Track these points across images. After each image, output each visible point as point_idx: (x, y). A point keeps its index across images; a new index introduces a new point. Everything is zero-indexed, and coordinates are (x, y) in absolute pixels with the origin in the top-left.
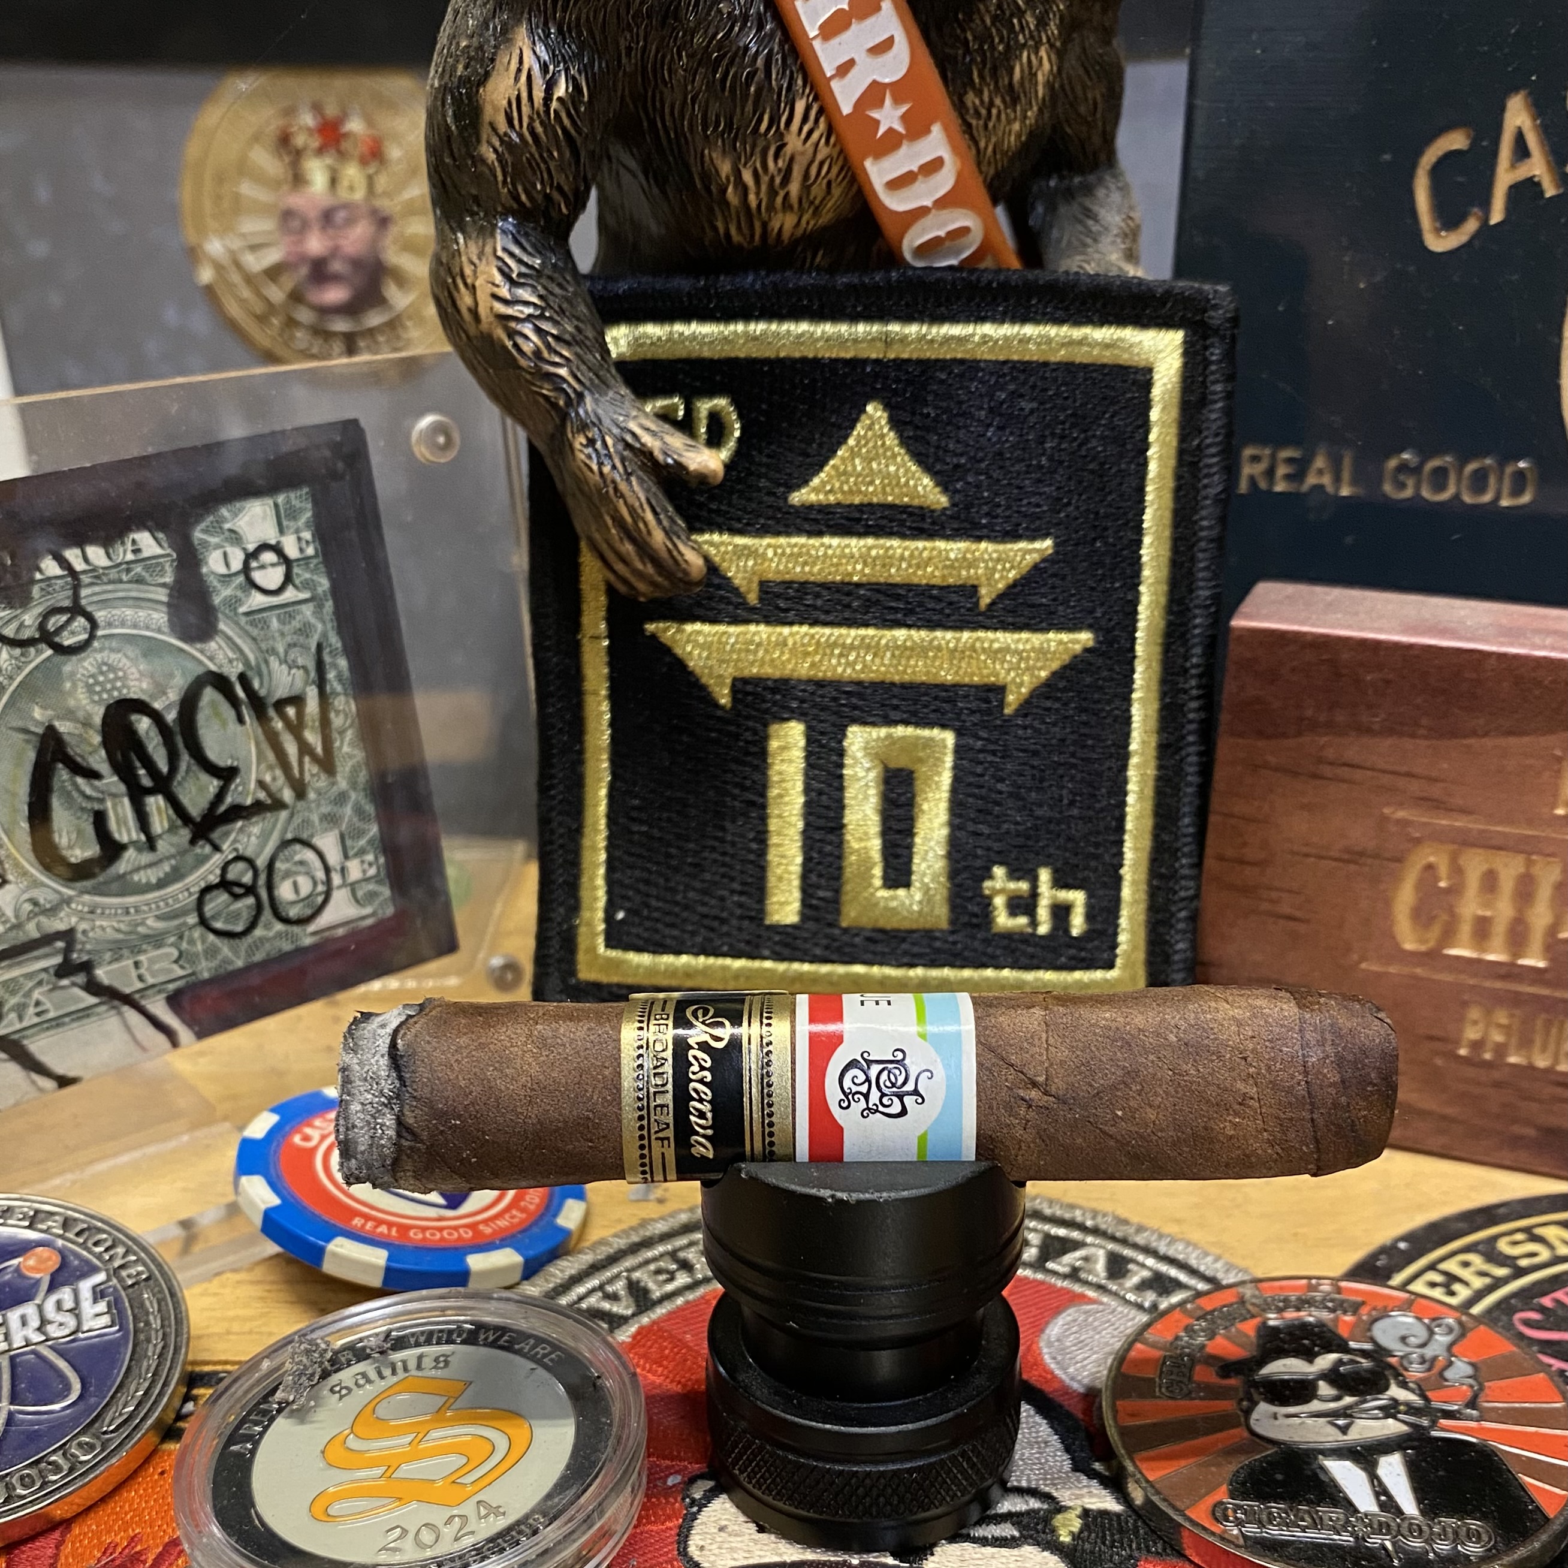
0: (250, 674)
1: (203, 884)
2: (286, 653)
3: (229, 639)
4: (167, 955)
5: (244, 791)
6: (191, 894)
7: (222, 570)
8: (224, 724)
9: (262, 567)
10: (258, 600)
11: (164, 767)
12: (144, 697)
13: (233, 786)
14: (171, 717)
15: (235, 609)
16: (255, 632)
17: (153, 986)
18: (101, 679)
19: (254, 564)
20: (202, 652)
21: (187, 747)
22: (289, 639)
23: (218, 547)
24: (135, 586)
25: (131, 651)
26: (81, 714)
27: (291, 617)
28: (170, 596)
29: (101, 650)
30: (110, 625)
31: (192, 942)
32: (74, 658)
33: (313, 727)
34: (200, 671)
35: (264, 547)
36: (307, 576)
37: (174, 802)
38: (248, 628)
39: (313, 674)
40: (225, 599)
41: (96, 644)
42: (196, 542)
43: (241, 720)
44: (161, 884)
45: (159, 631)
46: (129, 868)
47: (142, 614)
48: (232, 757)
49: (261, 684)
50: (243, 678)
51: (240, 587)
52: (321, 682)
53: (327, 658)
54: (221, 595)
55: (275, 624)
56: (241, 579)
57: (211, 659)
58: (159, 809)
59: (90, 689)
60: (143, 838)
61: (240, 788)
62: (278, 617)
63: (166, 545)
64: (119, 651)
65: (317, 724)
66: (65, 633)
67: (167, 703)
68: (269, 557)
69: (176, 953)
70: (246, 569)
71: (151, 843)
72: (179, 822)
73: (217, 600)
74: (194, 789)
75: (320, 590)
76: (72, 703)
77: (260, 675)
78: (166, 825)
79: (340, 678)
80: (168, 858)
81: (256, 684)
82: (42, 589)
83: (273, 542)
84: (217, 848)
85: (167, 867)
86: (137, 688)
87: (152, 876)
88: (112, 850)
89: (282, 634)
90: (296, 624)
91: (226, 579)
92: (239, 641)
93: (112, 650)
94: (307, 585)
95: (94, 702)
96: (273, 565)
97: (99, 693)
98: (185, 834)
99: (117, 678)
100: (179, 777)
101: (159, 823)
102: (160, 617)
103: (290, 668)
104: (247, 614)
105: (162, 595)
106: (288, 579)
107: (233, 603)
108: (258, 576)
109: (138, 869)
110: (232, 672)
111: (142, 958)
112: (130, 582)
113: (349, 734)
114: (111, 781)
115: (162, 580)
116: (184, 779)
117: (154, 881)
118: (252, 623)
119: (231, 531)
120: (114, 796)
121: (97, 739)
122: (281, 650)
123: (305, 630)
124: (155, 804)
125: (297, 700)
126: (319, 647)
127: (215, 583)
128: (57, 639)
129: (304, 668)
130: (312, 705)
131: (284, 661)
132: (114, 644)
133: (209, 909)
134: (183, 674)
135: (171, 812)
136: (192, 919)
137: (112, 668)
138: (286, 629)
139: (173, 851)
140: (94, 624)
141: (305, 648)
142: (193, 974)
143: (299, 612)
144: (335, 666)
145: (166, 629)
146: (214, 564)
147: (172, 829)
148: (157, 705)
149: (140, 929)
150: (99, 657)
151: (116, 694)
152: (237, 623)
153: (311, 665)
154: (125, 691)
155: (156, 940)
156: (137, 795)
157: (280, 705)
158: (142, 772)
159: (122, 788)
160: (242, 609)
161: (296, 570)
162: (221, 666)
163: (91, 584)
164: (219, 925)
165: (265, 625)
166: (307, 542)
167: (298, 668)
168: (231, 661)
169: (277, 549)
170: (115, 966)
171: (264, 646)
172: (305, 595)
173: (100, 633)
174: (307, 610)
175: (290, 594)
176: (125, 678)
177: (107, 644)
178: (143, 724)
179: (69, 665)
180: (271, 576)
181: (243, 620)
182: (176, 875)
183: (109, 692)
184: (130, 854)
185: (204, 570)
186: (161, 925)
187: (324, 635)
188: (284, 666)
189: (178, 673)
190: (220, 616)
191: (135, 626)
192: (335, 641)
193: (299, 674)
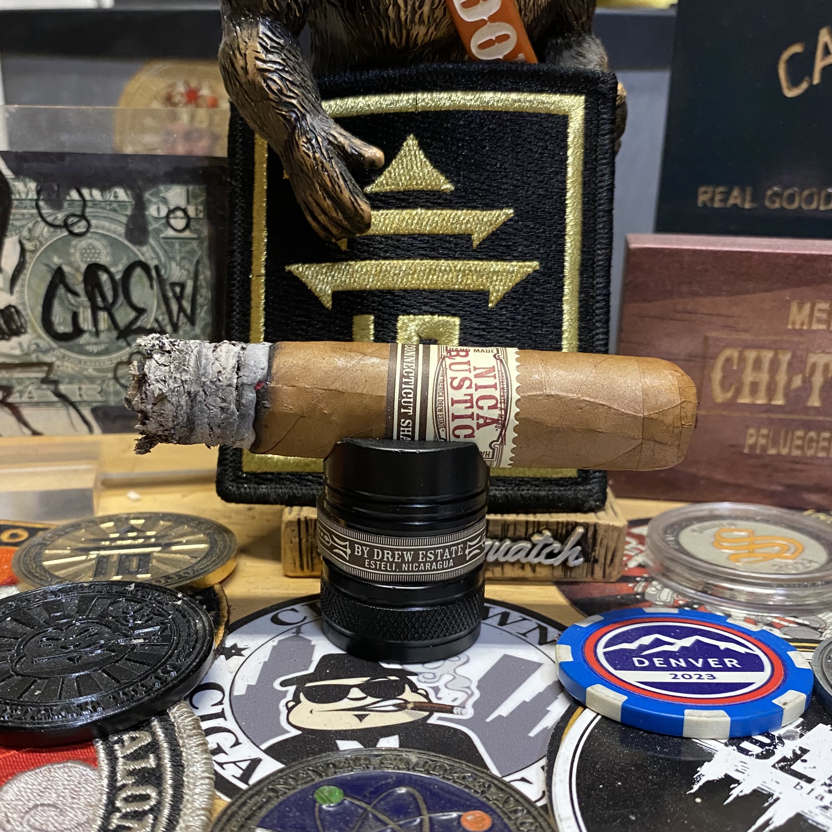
0: (160, 267)
1: (119, 360)
2: (181, 261)
3: (153, 248)
4: (95, 389)
5: (148, 321)
6: (112, 363)
7: (155, 214)
8: (144, 287)
9: (175, 218)
10: (170, 233)
11: (110, 299)
12: (107, 264)
13: (142, 318)
14: (118, 277)
15: (159, 235)
16: (167, 247)
17: (85, 402)
18: (88, 251)
19: (172, 216)
20: (139, 250)
21: (124, 293)
22: (183, 254)
23: (155, 203)
24: (111, 213)
25: (105, 242)
26: (75, 265)
27: (186, 244)
28: (128, 221)
29: (91, 238)
30: (97, 227)
31: (108, 386)
32: (78, 239)
33: (187, 300)
34: (137, 259)
35: (178, 208)
36: (198, 227)
37: (112, 317)
38: (164, 245)
39: (192, 275)
40: (155, 228)
41: (89, 235)
42: (145, 199)
43: (152, 287)
44: (99, 354)
45: (120, 235)
46: (85, 342)
47: (113, 226)
48: (144, 303)
49: (165, 272)
50: (157, 268)
51: (163, 224)
52: (196, 279)
53: (201, 269)
54: (153, 226)
55: (177, 246)
56: (164, 221)
57: (143, 255)
58: (104, 318)
59: (82, 254)
60: (94, 329)
61: (146, 320)
62: (180, 244)
63: (130, 197)
64: (99, 240)
65: (190, 299)
66: (75, 227)
67: (118, 270)
68: (180, 214)
69: (99, 389)
70: (167, 217)
71: (97, 333)
72: (113, 327)
73: (150, 228)
74: (123, 314)
75: (203, 235)
76: (72, 259)
77: (165, 268)
78: (106, 326)
79: (205, 279)
80: (104, 343)
81: (163, 272)
82: (68, 205)
83: (183, 207)
84: (129, 345)
85: (102, 347)
86: (104, 259)
87: (95, 349)
88: (78, 331)
89: (180, 252)
90: (188, 248)
91: (157, 219)
92: (158, 249)
93: (96, 239)
94: (196, 231)
95: (82, 261)
96: (181, 218)
97: (86, 258)
98: (115, 334)
99: (95, 253)
100: (117, 306)
101: (103, 324)
102: (121, 230)
103: (181, 269)
104: (164, 238)
105: (124, 220)
106: (187, 226)
107: (158, 231)
108: (173, 222)
109: (89, 344)
110: (152, 263)
111: (83, 387)
112: (110, 210)
113: (205, 308)
114: (84, 299)
115: (126, 213)
116: (119, 307)
117: (95, 351)
118: (166, 243)
119: (163, 198)
120: (84, 307)
121: (80, 278)
122: (178, 258)
123: (192, 252)
124: (103, 316)
125: (183, 286)
126: (198, 262)
127: (151, 220)
128: (72, 229)
129: (188, 271)
130: (189, 290)
131: (179, 264)
132: (97, 237)
133: (120, 372)
134: (128, 258)
135: (110, 322)
136: (110, 375)
137: (94, 247)
138: (183, 249)
139: (107, 340)
140: (89, 225)
141: (190, 262)
142: (106, 401)
143: (190, 243)
144: (204, 273)
145: (124, 235)
146: (152, 211)
147: (109, 330)
148: (113, 270)
149: (85, 373)
150: (90, 241)
151: (94, 260)
152: (159, 241)
153: (192, 269)
154: (98, 260)
155: (91, 380)
156: (95, 309)
157: (173, 285)
158: (99, 299)
159: (88, 304)
160: (162, 235)
161: (192, 223)
162: (147, 260)
163: (91, 207)
164: (123, 381)
165: (172, 245)
166: (201, 211)
167: (185, 270)
168: (152, 258)
169: (185, 211)
170: (69, 386)
171: (170, 254)
172: (195, 236)
173: (92, 230)
174: (195, 244)
175: (187, 234)
176: (99, 254)
177: (94, 236)
178: (104, 277)
179: (75, 241)
180: (179, 223)
181: (162, 241)
182: (106, 352)
183: (91, 258)
184: (86, 336)
185: (147, 213)
186: (95, 373)
187: (201, 257)
188: (178, 268)
189: (125, 258)
190: (151, 236)
191: (108, 230)
192: (206, 261)
193: (185, 273)
